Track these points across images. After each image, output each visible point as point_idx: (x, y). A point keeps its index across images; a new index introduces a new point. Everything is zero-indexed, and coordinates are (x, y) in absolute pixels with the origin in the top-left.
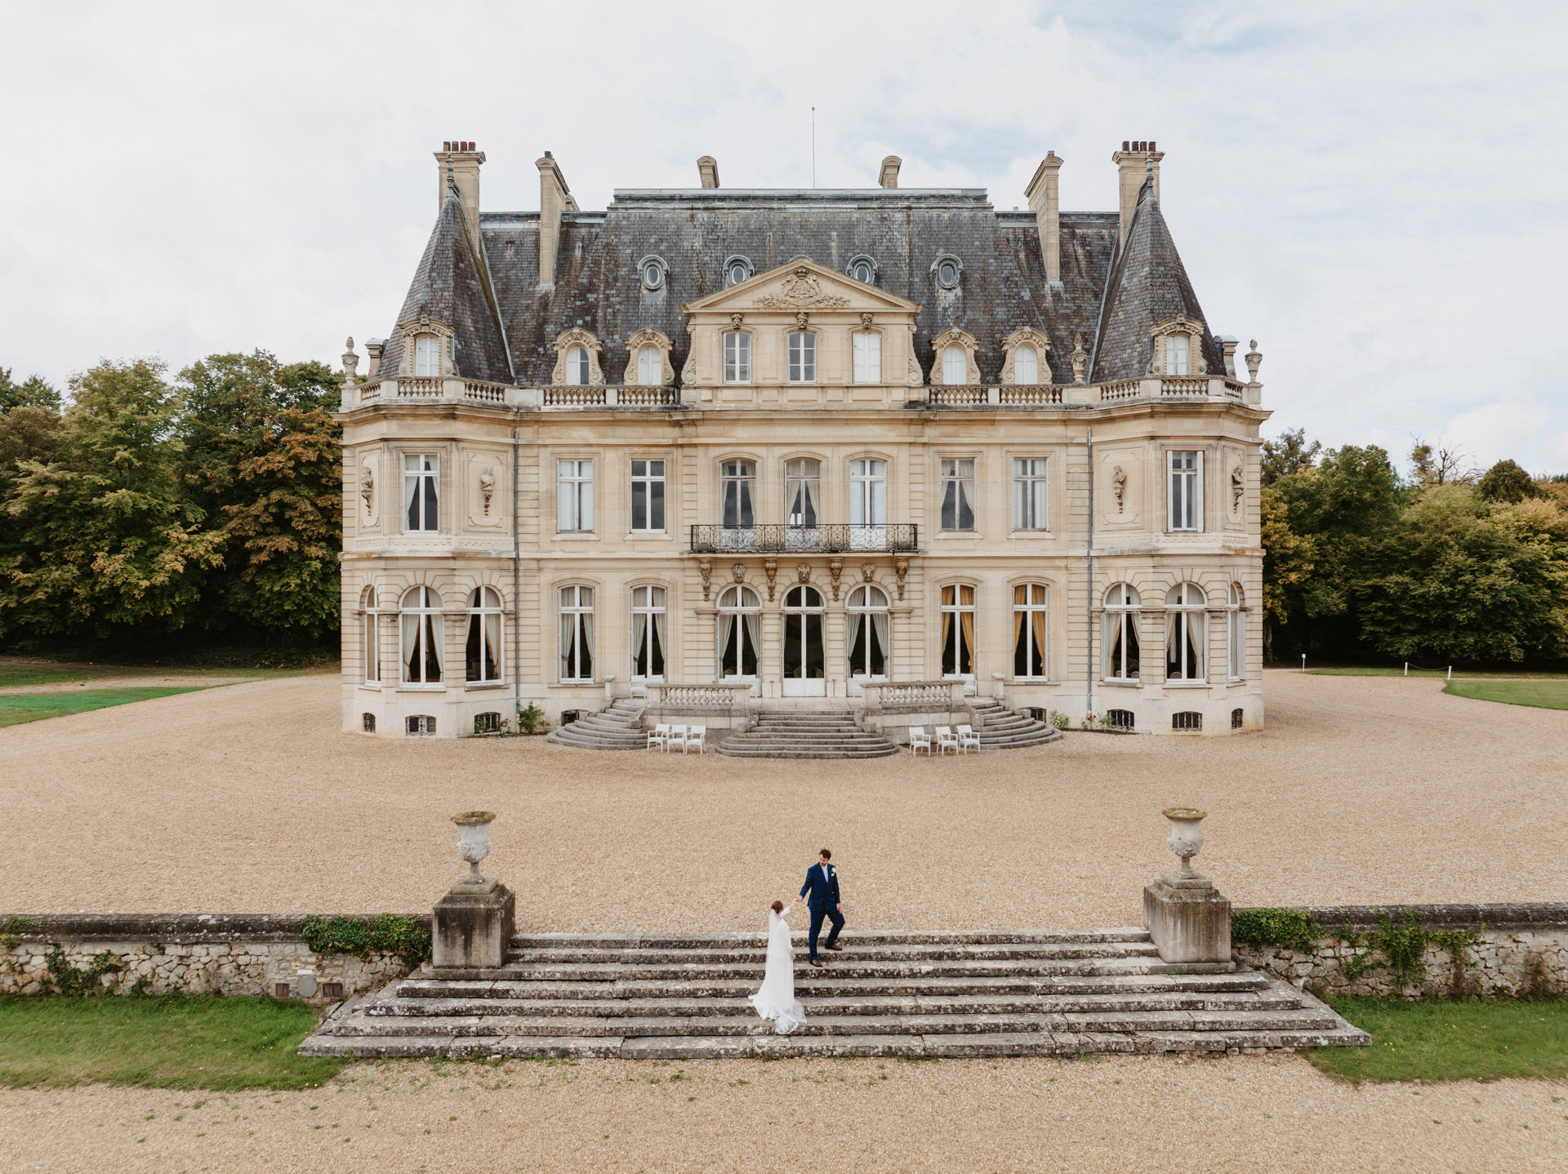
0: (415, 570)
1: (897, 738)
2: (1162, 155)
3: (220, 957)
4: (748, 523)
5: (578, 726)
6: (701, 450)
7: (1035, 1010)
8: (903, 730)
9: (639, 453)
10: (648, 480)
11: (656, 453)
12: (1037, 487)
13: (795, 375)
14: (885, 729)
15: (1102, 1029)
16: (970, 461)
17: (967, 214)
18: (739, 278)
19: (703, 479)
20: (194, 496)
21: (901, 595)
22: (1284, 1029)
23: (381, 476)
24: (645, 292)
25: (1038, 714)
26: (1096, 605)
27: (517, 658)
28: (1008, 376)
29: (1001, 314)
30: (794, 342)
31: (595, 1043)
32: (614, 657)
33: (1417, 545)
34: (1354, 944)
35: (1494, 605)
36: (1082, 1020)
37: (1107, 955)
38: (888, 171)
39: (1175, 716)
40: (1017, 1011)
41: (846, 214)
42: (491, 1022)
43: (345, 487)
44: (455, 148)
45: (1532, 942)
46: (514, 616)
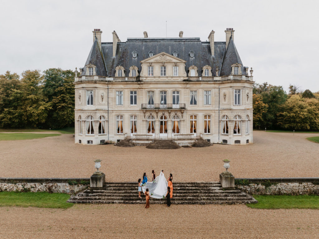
0: (89, 112)
1: (181, 145)
2: (234, 31)
3: (52, 185)
4: (153, 103)
5: (120, 142)
6: (144, 89)
7: (198, 196)
8: (182, 144)
9: (132, 90)
10: (134, 95)
11: (135, 90)
12: (209, 96)
13: (162, 74)
14: (179, 143)
15: (210, 199)
16: (196, 91)
17: (196, 42)
18: (151, 55)
19: (144, 95)
20: (46, 96)
21: (182, 117)
22: (243, 200)
23: (82, 94)
24: (133, 58)
25: (209, 140)
26: (220, 119)
27: (108, 129)
28: (203, 75)
29: (202, 62)
30: (162, 68)
31: (119, 201)
32: (127, 129)
33: (289, 106)
34: (258, 185)
35: (304, 118)
36: (206, 198)
37: (212, 186)
38: (181, 34)
39: (235, 141)
40: (194, 196)
41: (172, 43)
42: (100, 197)
43: (75, 97)
44: (96, 30)
45: (291, 185)
46: (108, 121)
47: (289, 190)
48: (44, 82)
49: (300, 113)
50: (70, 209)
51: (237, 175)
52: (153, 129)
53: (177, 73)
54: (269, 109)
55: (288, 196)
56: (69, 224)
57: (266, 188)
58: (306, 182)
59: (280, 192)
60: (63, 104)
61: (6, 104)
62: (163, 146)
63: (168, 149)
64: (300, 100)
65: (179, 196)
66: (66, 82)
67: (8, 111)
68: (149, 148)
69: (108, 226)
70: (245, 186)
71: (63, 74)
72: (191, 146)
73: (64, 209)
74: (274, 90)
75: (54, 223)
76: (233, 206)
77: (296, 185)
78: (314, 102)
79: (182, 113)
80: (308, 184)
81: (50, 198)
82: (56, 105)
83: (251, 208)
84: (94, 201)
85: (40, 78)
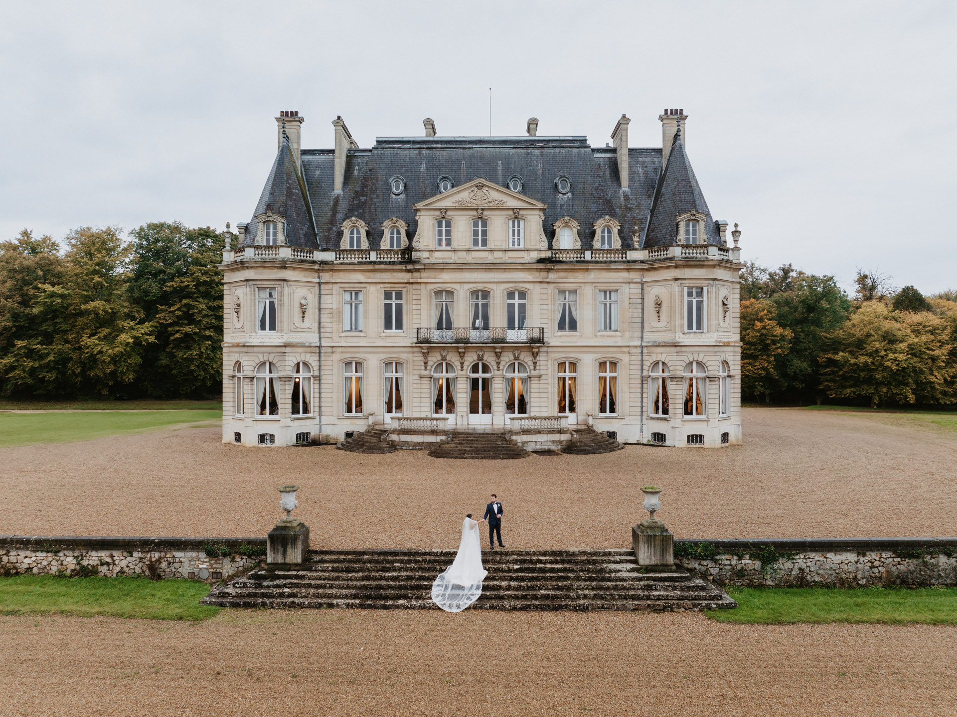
0: (263, 353)
1: (530, 448)
2: (687, 116)
3: (160, 558)
4: (449, 327)
5: (354, 440)
6: (423, 286)
7: (569, 588)
8: (533, 444)
9: (388, 287)
10: (394, 302)
11: (398, 287)
12: (613, 306)
13: (476, 243)
14: (523, 443)
15: (601, 598)
16: (574, 292)
17: (575, 150)
18: (445, 188)
19: (424, 302)
20: (138, 303)
21: (535, 367)
22: (695, 599)
23: (245, 300)
24: (393, 196)
25: (612, 435)
26: (645, 373)
27: (320, 402)
28: (597, 244)
29: (594, 208)
30: (476, 225)
31: (346, 601)
32: (374, 402)
33: (854, 335)
34: (740, 558)
35: (898, 370)
36: (592, 593)
37: (610, 562)
38: (531, 126)
39: (688, 436)
40: (559, 588)
41: (507, 151)
42: (295, 590)
43: (225, 306)
44: (287, 115)
45: (835, 558)
46: (318, 378)
47: (830, 572)
48: (131, 263)
49: (887, 355)
50: (210, 622)
51: (685, 531)
52: (451, 402)
53: (519, 239)
54: (795, 343)
55: (825, 590)
56: (208, 661)
57: (762, 567)
58: (878, 550)
59: (803, 578)
60: (188, 329)
61: (19, 328)
62: (479, 451)
63: (494, 458)
64: (886, 318)
65: (515, 589)
66: (197, 262)
67: (25, 347)
68: (437, 457)
69: (315, 667)
70: (705, 563)
71: (188, 239)
72: (559, 452)
73: (192, 623)
74: (810, 286)
75: (168, 657)
76: (667, 617)
77: (849, 558)
78: (927, 324)
79: (535, 355)
80: (884, 555)
81: (153, 592)
82: (167, 331)
83: (718, 621)
84: (278, 600)
85: (120, 249)
